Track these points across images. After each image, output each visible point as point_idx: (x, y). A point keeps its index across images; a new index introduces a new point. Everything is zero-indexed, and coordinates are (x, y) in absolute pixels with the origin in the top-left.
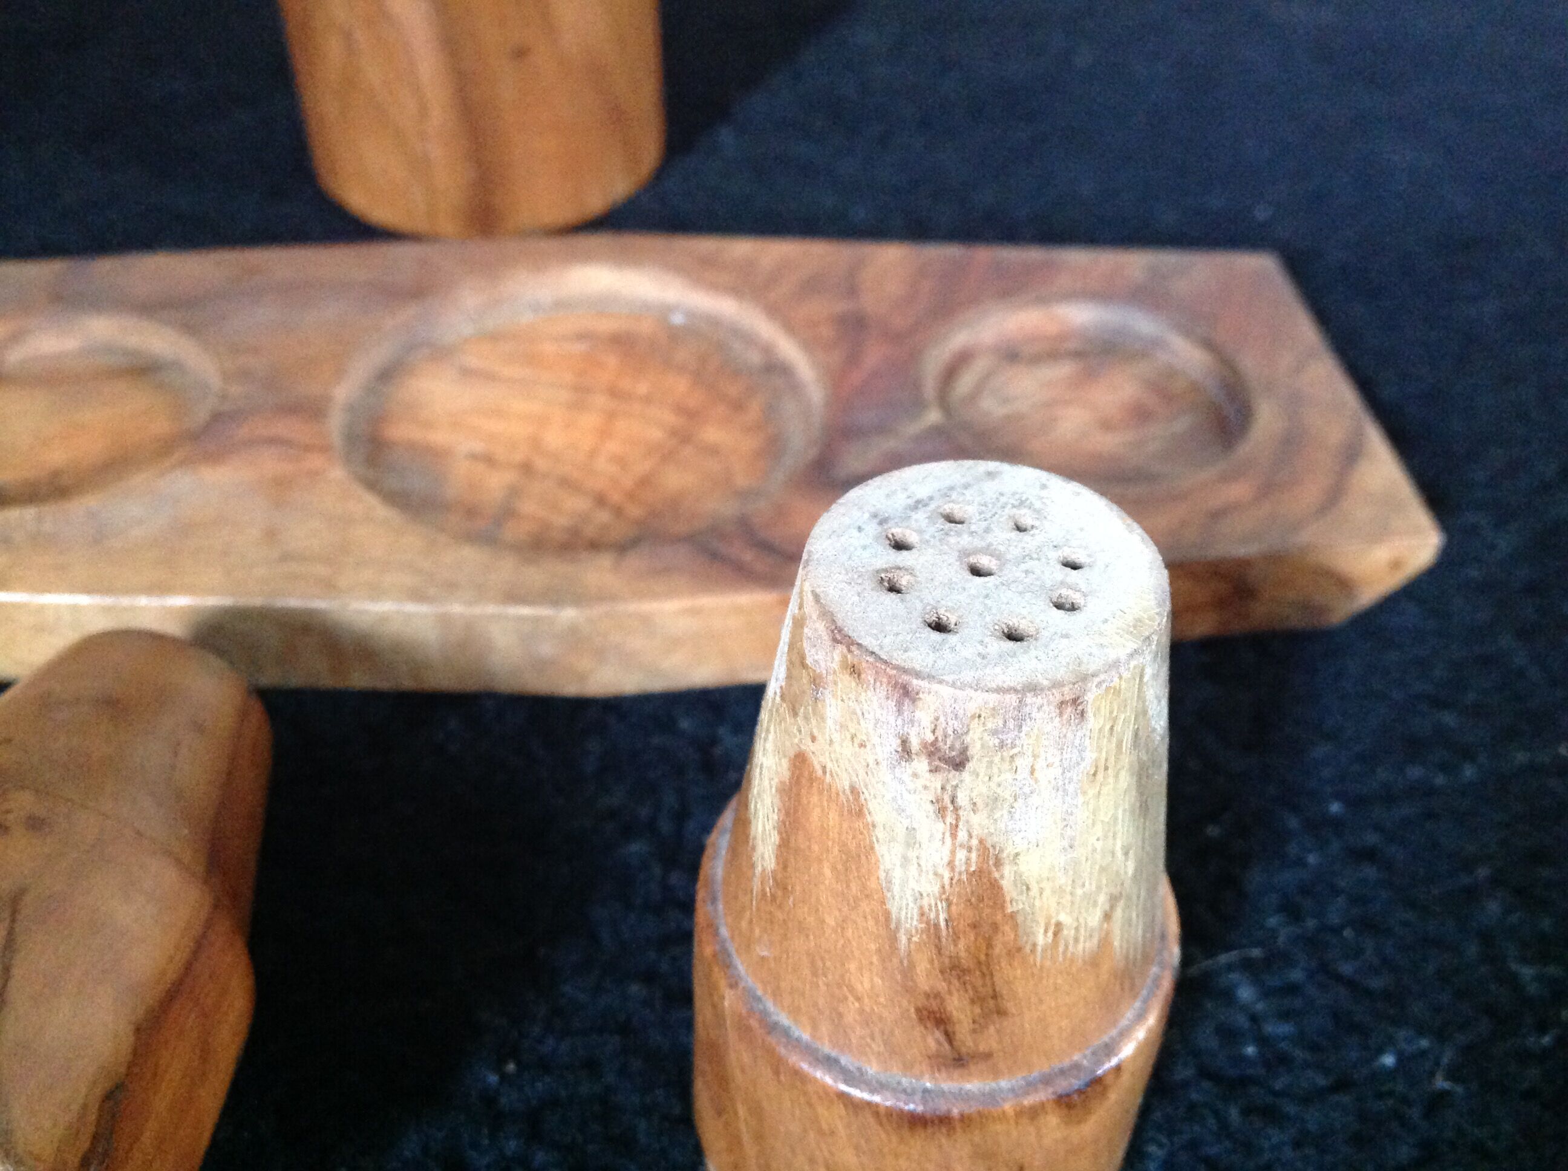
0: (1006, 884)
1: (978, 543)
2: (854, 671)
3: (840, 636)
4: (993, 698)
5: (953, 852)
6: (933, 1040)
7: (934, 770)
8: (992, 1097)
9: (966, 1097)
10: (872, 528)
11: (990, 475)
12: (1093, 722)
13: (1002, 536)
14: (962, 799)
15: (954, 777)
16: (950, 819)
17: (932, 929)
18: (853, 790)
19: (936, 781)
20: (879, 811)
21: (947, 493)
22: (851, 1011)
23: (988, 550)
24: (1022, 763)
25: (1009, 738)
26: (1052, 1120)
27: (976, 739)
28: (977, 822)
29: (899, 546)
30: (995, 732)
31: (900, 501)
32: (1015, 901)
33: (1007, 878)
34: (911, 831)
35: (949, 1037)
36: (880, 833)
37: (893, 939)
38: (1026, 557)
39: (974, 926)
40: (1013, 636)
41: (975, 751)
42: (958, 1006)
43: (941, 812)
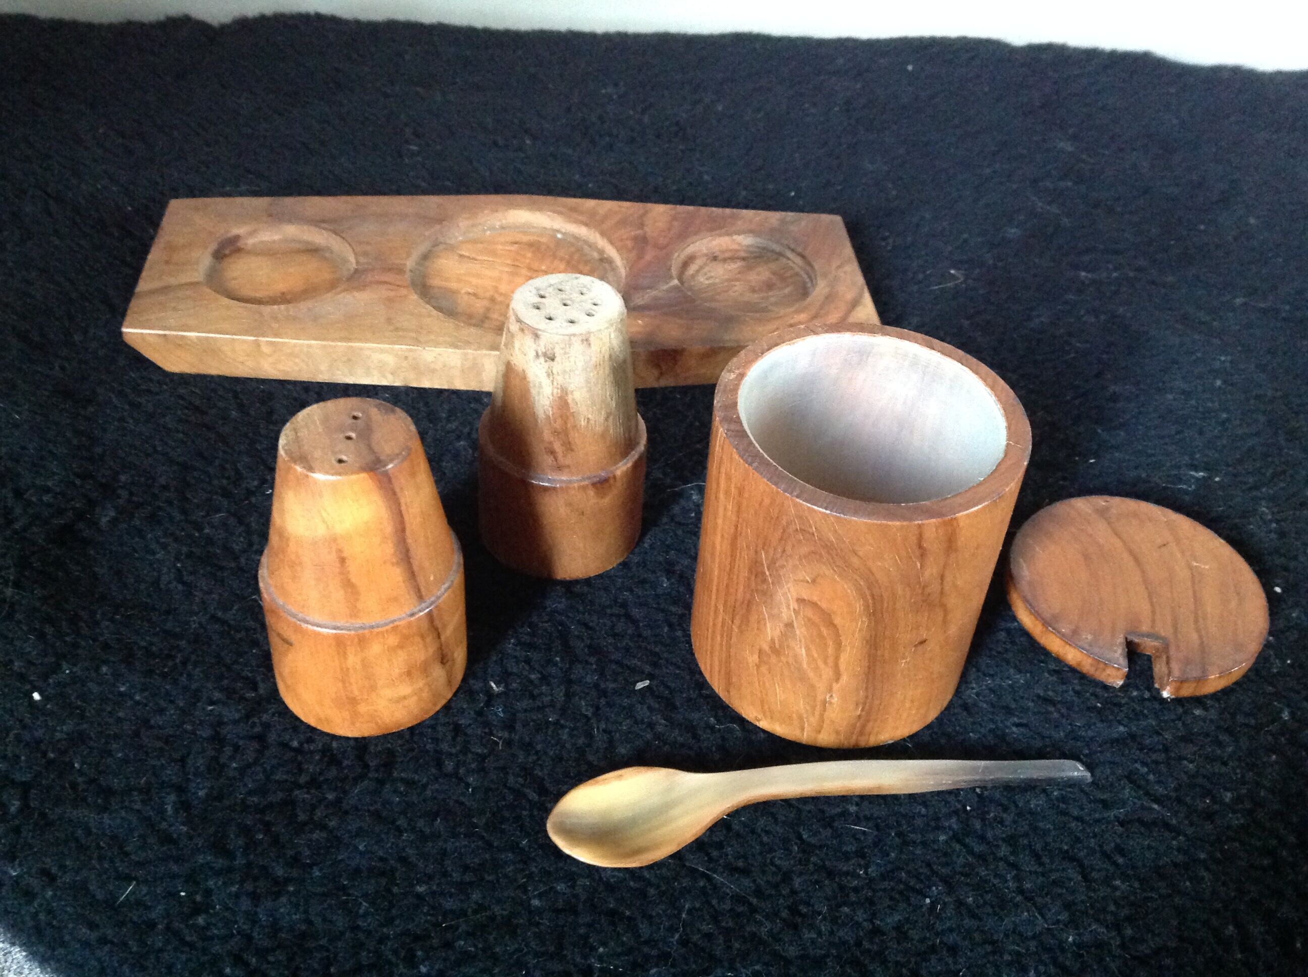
0: (570, 401)
1: (567, 297)
2: (522, 330)
3: (519, 321)
4: (563, 338)
5: (553, 390)
6: (550, 460)
7: (546, 361)
8: (570, 482)
9: (562, 481)
10: (534, 292)
11: (577, 278)
12: (594, 347)
13: (576, 296)
14: (555, 372)
15: (552, 364)
16: (551, 378)
18: (524, 371)
19: (546, 365)
20: (531, 376)
21: (561, 283)
23: (570, 299)
24: (572, 359)
25: (567, 350)
26: (591, 493)
27: (558, 352)
28: (560, 379)
29: (542, 297)
30: (563, 349)
31: (546, 284)
32: (573, 408)
34: (540, 383)
35: (556, 459)
36: (532, 385)
38: (581, 302)
39: (561, 416)
40: (572, 322)
41: (557, 355)
42: (557, 446)
43: (548, 375)
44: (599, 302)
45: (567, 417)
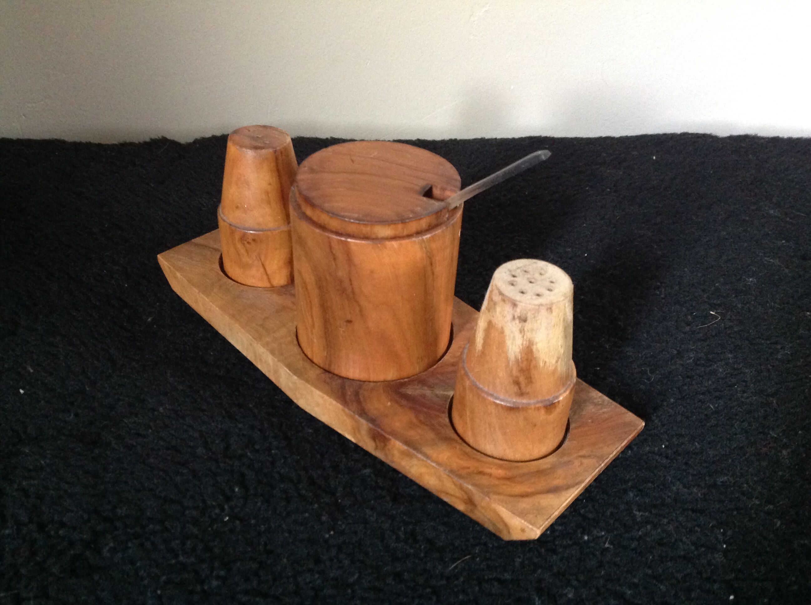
0: (534, 350)
1: (531, 277)
2: (504, 301)
3: (501, 293)
4: (533, 306)
5: (523, 342)
6: (516, 388)
7: (520, 322)
8: (529, 404)
9: (523, 403)
10: (508, 273)
11: (535, 263)
12: (554, 313)
13: (537, 276)
14: (525, 329)
15: (524, 324)
16: (523, 334)
17: (517, 361)
18: (502, 328)
19: (520, 325)
20: (507, 332)
21: (525, 266)
22: (498, 381)
23: (534, 278)
24: (539, 322)
25: (536, 315)
26: (543, 411)
27: (529, 315)
28: (528, 335)
29: (514, 276)
30: (533, 314)
31: (515, 267)
32: (536, 354)
33: (534, 348)
34: (514, 337)
35: (520, 388)
36: (507, 338)
37: (509, 363)
38: (542, 280)
39: (527, 360)
40: (538, 295)
41: (529, 318)
42: (522, 379)
43: (521, 332)
44: (554, 280)
45: (531, 360)
